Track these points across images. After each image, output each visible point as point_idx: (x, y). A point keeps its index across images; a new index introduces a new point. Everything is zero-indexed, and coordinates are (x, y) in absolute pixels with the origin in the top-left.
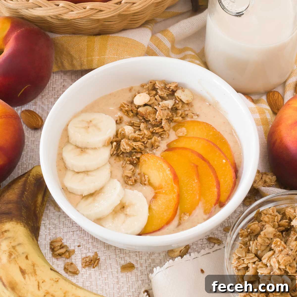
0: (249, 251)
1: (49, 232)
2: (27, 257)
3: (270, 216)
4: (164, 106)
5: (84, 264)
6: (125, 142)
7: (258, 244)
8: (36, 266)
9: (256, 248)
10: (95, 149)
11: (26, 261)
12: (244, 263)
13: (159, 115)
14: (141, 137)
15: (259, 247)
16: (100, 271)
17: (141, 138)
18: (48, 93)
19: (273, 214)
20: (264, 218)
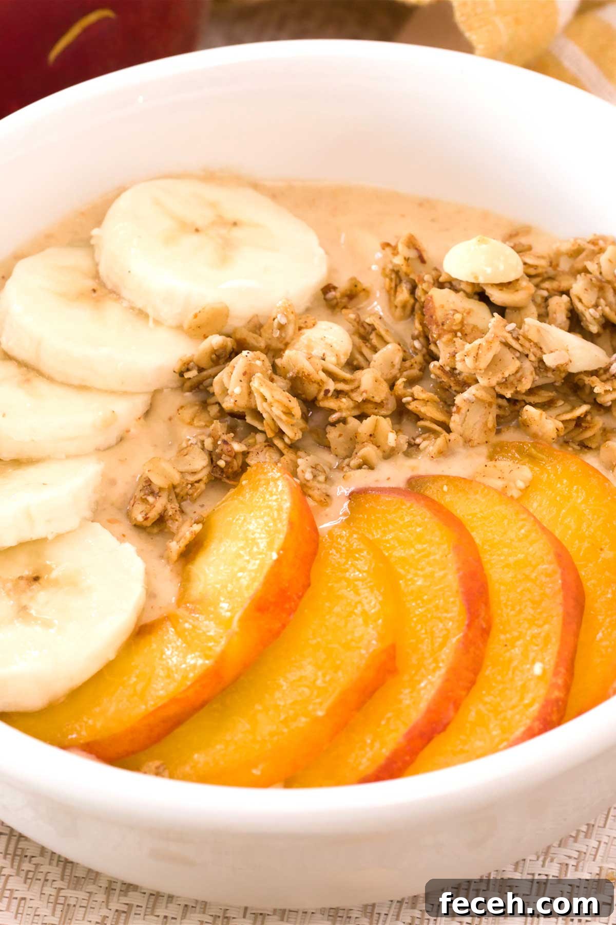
4: (530, 341)
6: (250, 364)
10: (142, 314)
13: (473, 354)
14: (331, 386)
17: (327, 391)
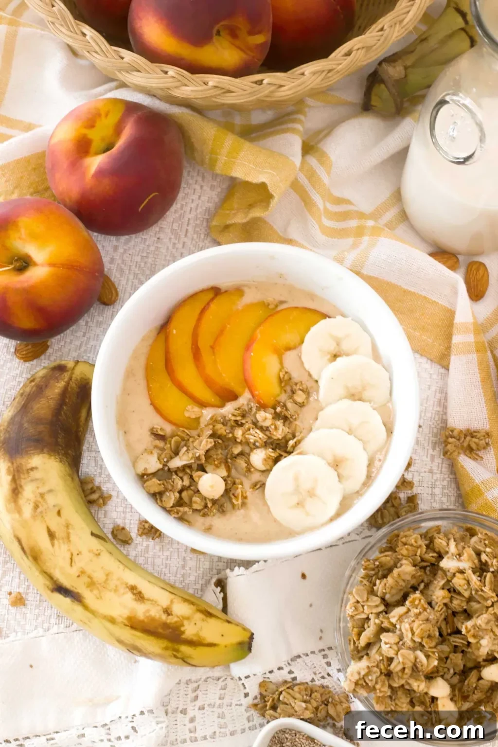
0: (372, 592)
1: (100, 471)
2: (59, 513)
3: (410, 547)
5: (141, 530)
7: (387, 585)
8: (70, 527)
9: (384, 591)
11: (58, 518)
12: (363, 612)
15: (388, 590)
16: (162, 544)
18: (134, 246)
19: (415, 544)
20: (401, 549)
